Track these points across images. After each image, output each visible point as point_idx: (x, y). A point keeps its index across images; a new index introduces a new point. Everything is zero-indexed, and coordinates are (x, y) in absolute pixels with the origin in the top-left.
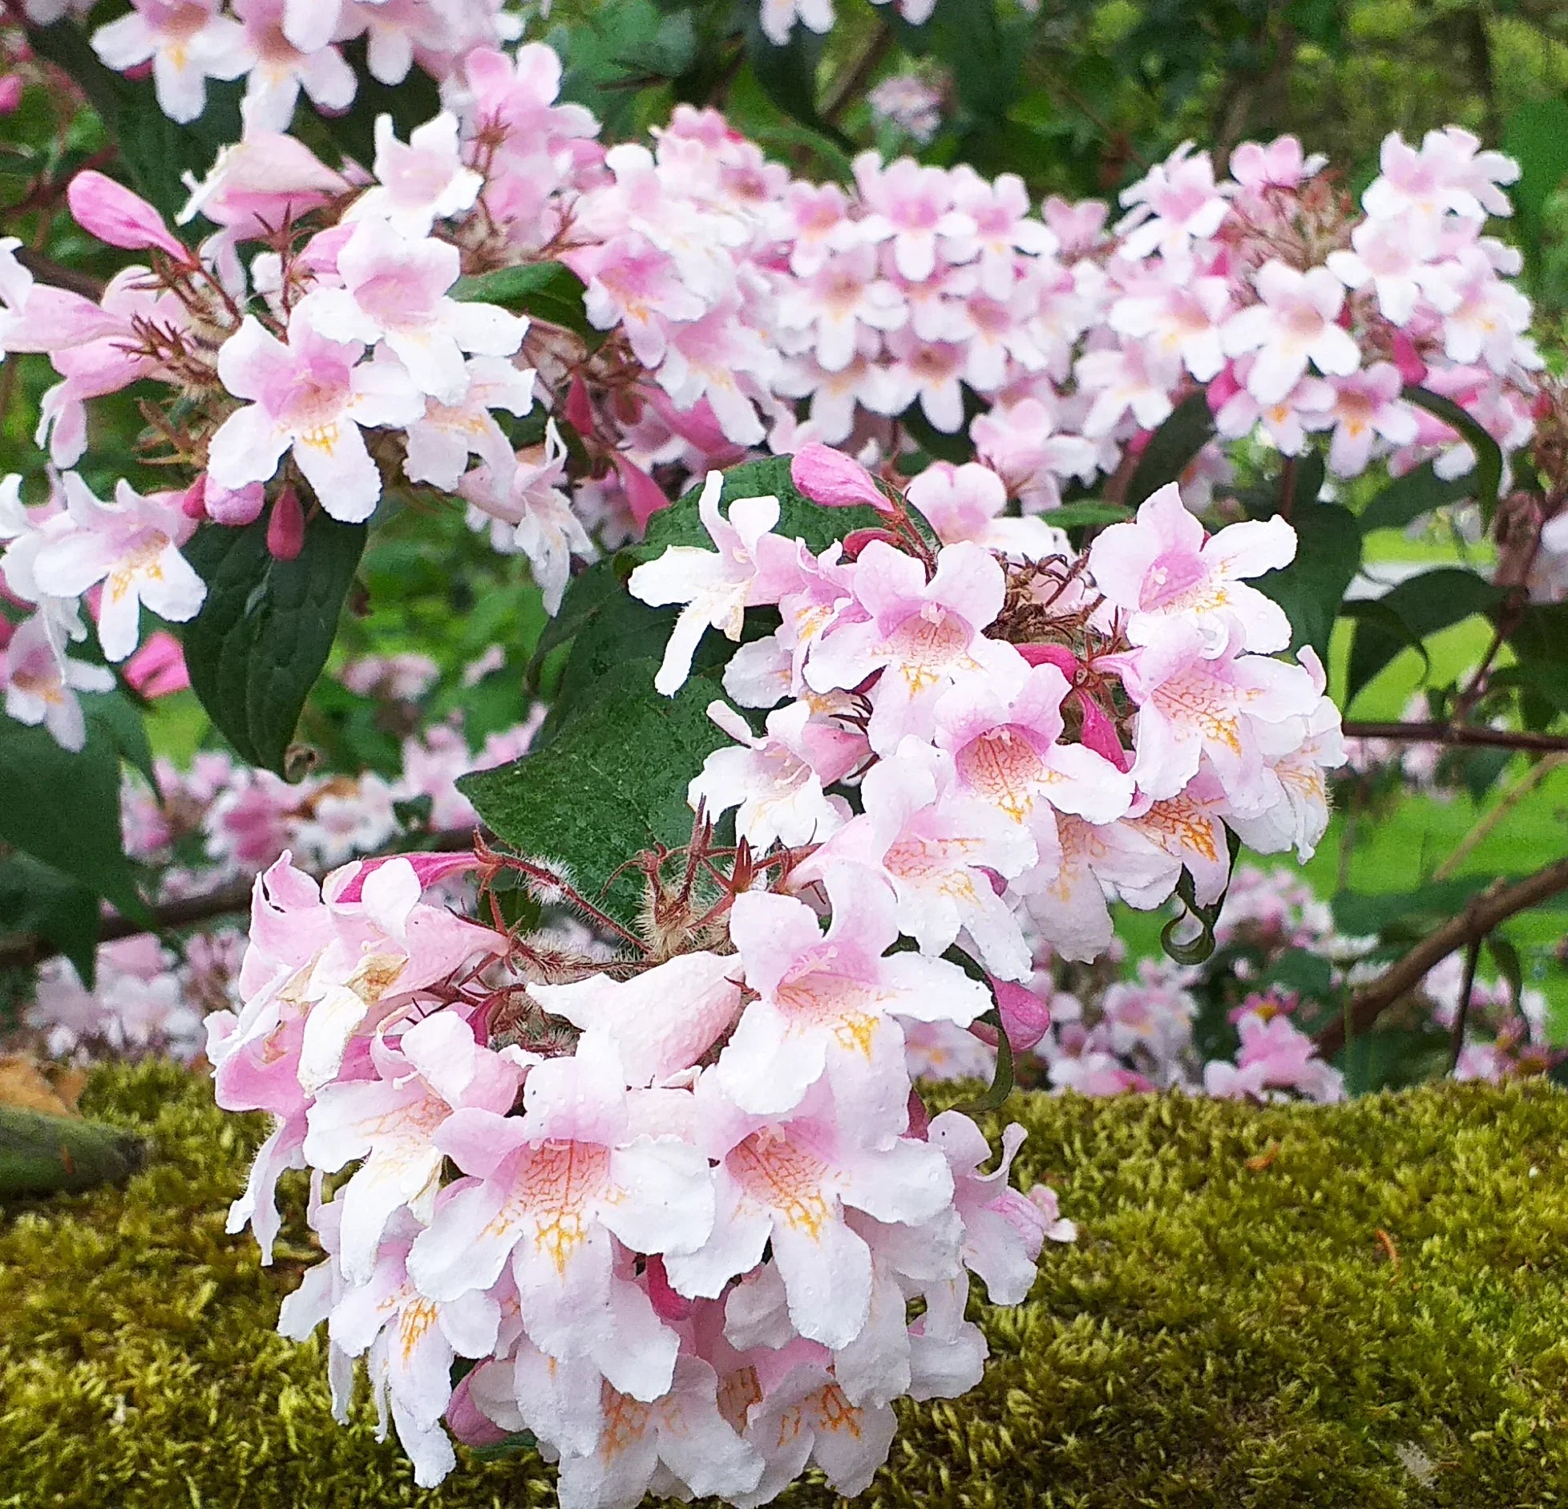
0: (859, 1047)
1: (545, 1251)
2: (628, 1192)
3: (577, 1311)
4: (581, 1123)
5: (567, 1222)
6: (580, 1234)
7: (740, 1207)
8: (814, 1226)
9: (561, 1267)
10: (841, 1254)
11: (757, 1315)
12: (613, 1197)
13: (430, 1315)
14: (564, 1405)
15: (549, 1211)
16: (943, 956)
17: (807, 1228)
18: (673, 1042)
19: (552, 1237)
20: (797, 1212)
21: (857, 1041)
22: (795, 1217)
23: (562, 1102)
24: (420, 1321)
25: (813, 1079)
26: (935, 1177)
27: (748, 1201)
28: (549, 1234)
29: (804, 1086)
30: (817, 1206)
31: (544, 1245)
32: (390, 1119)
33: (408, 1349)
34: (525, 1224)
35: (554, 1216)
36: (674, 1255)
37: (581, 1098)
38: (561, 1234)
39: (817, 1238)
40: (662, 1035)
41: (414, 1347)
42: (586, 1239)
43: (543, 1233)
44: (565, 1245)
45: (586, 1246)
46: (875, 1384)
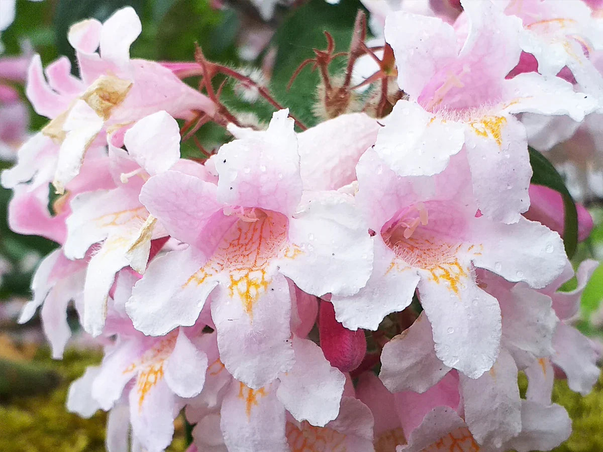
0: (491, 136)
1: (236, 296)
2: (303, 248)
3: (263, 346)
4: (264, 190)
5: (255, 276)
6: (264, 283)
7: (393, 263)
8: (453, 281)
9: (249, 308)
10: (476, 304)
11: (406, 364)
12: (290, 254)
13: (159, 374)
14: (258, 437)
15: (240, 269)
16: (558, 75)
17: (448, 283)
18: (338, 171)
19: (242, 286)
20: (439, 272)
21: (489, 131)
22: (437, 274)
23: (248, 171)
24: (152, 378)
25: (455, 152)
26: (550, 250)
27: (400, 261)
28: (240, 284)
29: (448, 156)
30: (456, 269)
31: (235, 291)
32: (122, 216)
33: (142, 398)
34: (222, 278)
35: (243, 273)
36: (341, 297)
37: (264, 169)
38: (249, 283)
39: (456, 290)
40: (330, 165)
41: (146, 397)
42: (270, 287)
43: (235, 283)
44: (253, 291)
45: (270, 292)
46: (496, 426)
